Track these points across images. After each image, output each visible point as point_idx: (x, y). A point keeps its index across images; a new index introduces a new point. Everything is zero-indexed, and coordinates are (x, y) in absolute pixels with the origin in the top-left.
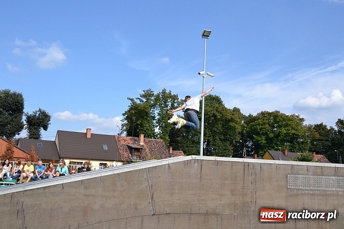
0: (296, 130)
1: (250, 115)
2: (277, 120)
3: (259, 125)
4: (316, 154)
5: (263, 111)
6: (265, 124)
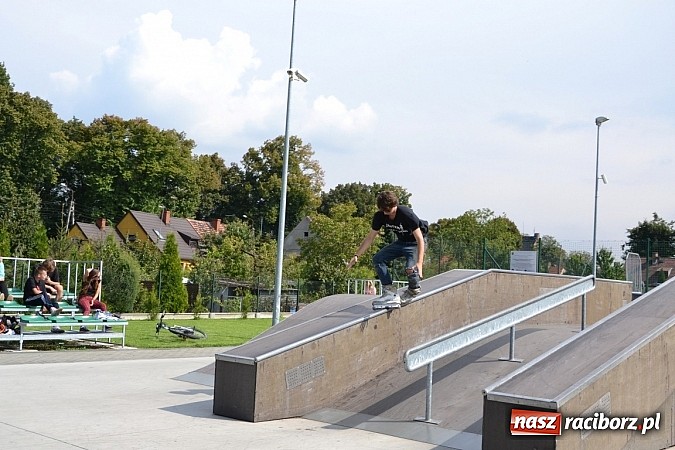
0: (181, 167)
1: (75, 120)
2: (145, 141)
3: (101, 149)
4: (222, 222)
5: (108, 115)
6: (114, 146)
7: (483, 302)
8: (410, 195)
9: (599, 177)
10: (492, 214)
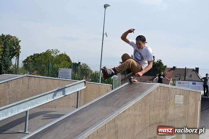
7: (19, 95)
8: (20, 41)
9: (104, 33)
10: (58, 52)
